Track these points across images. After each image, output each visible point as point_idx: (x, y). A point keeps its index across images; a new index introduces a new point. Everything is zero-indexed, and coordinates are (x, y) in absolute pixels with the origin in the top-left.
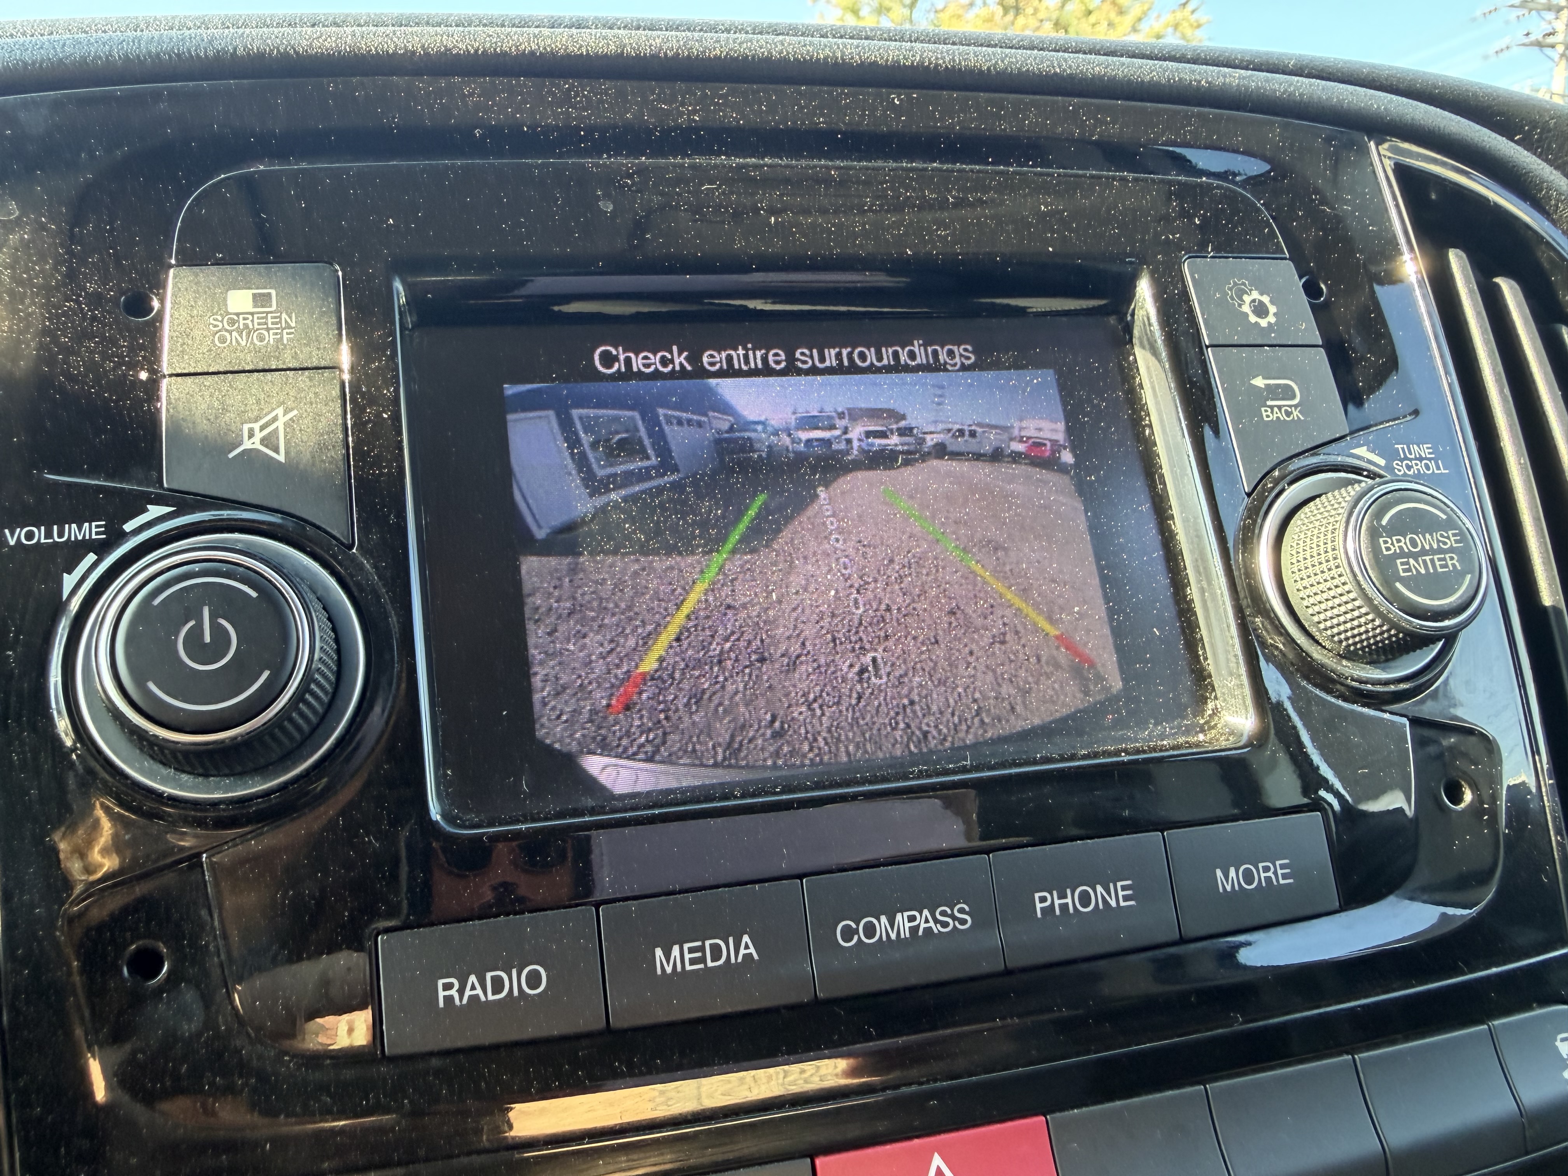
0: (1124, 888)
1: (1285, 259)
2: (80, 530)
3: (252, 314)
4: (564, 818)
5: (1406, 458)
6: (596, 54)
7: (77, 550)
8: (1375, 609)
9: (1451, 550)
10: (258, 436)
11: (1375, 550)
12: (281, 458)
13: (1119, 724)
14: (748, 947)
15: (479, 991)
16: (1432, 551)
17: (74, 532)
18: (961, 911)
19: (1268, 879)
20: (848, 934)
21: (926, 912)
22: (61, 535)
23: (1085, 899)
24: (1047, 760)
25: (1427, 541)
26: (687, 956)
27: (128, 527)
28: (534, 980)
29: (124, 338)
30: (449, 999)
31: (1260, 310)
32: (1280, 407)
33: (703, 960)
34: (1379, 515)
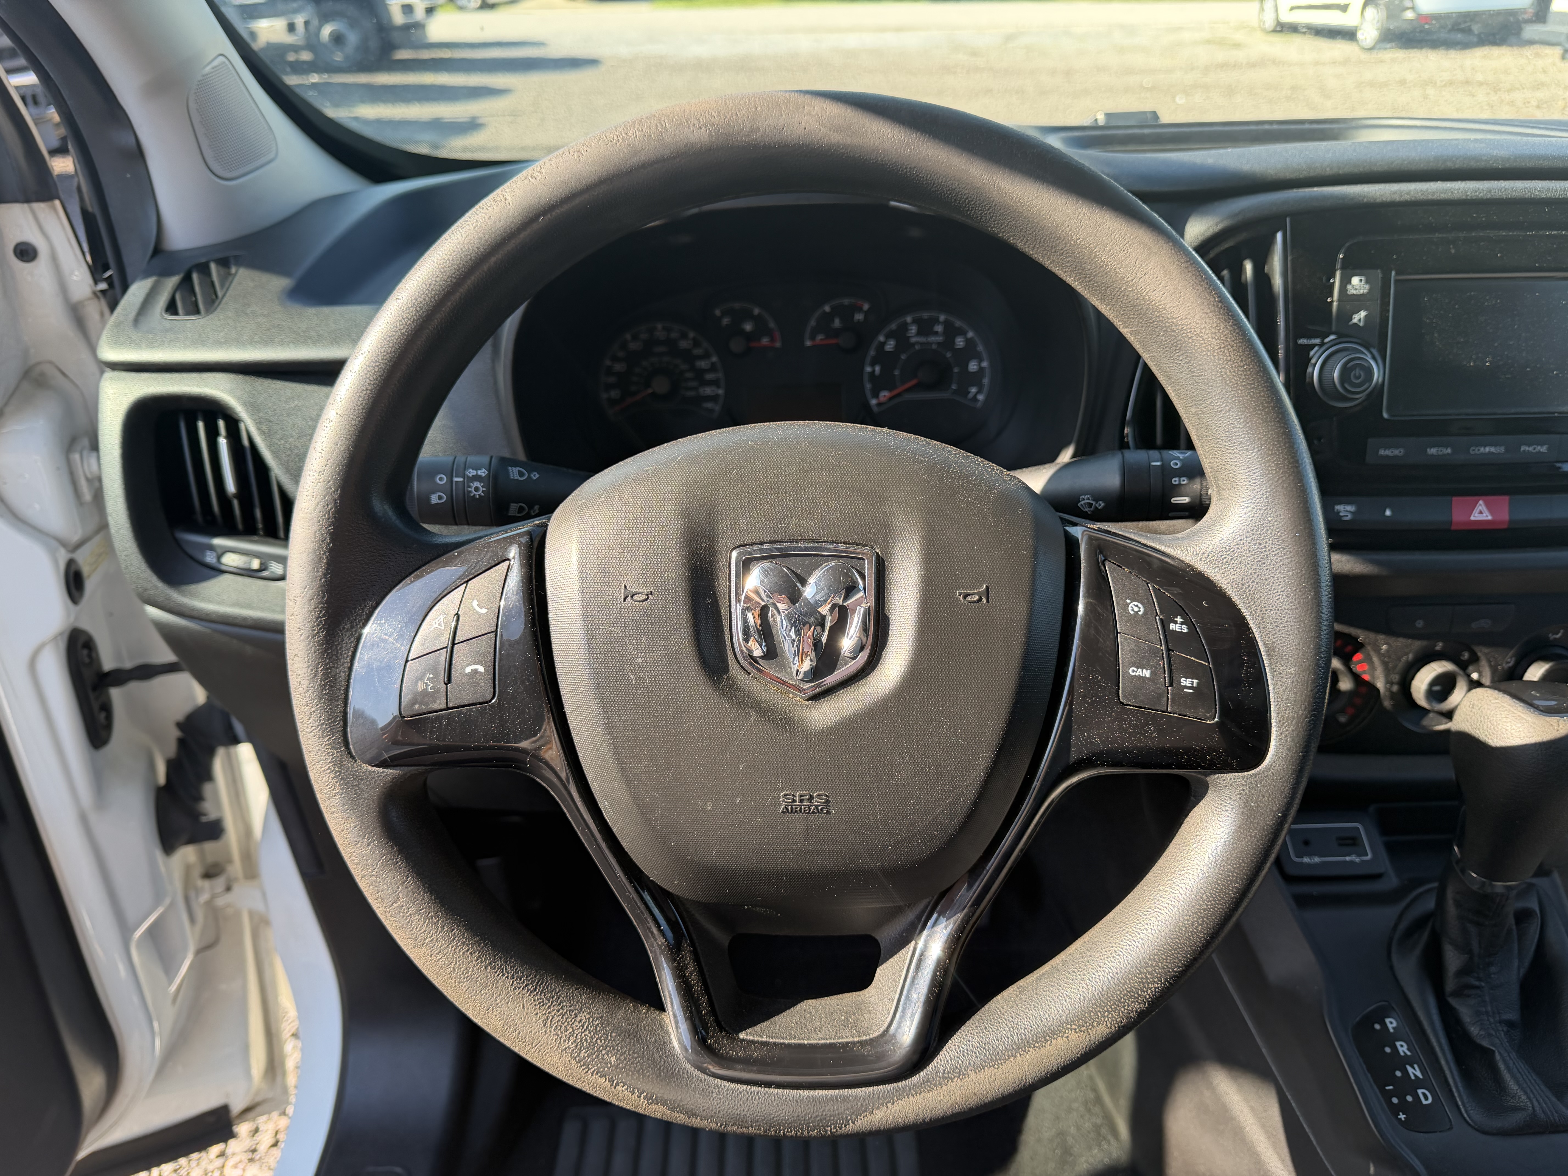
0: (1545, 447)
2: (1314, 341)
3: (1358, 284)
7: (1313, 346)
10: (1357, 319)
12: (1362, 325)
14: (1449, 450)
15: (1388, 453)
18: (1502, 448)
20: (1473, 450)
21: (1493, 447)
22: (1310, 342)
23: (1535, 449)
26: (1435, 451)
27: (1327, 341)
28: (1400, 452)
29: (1325, 289)
30: (1381, 454)
33: (1438, 452)
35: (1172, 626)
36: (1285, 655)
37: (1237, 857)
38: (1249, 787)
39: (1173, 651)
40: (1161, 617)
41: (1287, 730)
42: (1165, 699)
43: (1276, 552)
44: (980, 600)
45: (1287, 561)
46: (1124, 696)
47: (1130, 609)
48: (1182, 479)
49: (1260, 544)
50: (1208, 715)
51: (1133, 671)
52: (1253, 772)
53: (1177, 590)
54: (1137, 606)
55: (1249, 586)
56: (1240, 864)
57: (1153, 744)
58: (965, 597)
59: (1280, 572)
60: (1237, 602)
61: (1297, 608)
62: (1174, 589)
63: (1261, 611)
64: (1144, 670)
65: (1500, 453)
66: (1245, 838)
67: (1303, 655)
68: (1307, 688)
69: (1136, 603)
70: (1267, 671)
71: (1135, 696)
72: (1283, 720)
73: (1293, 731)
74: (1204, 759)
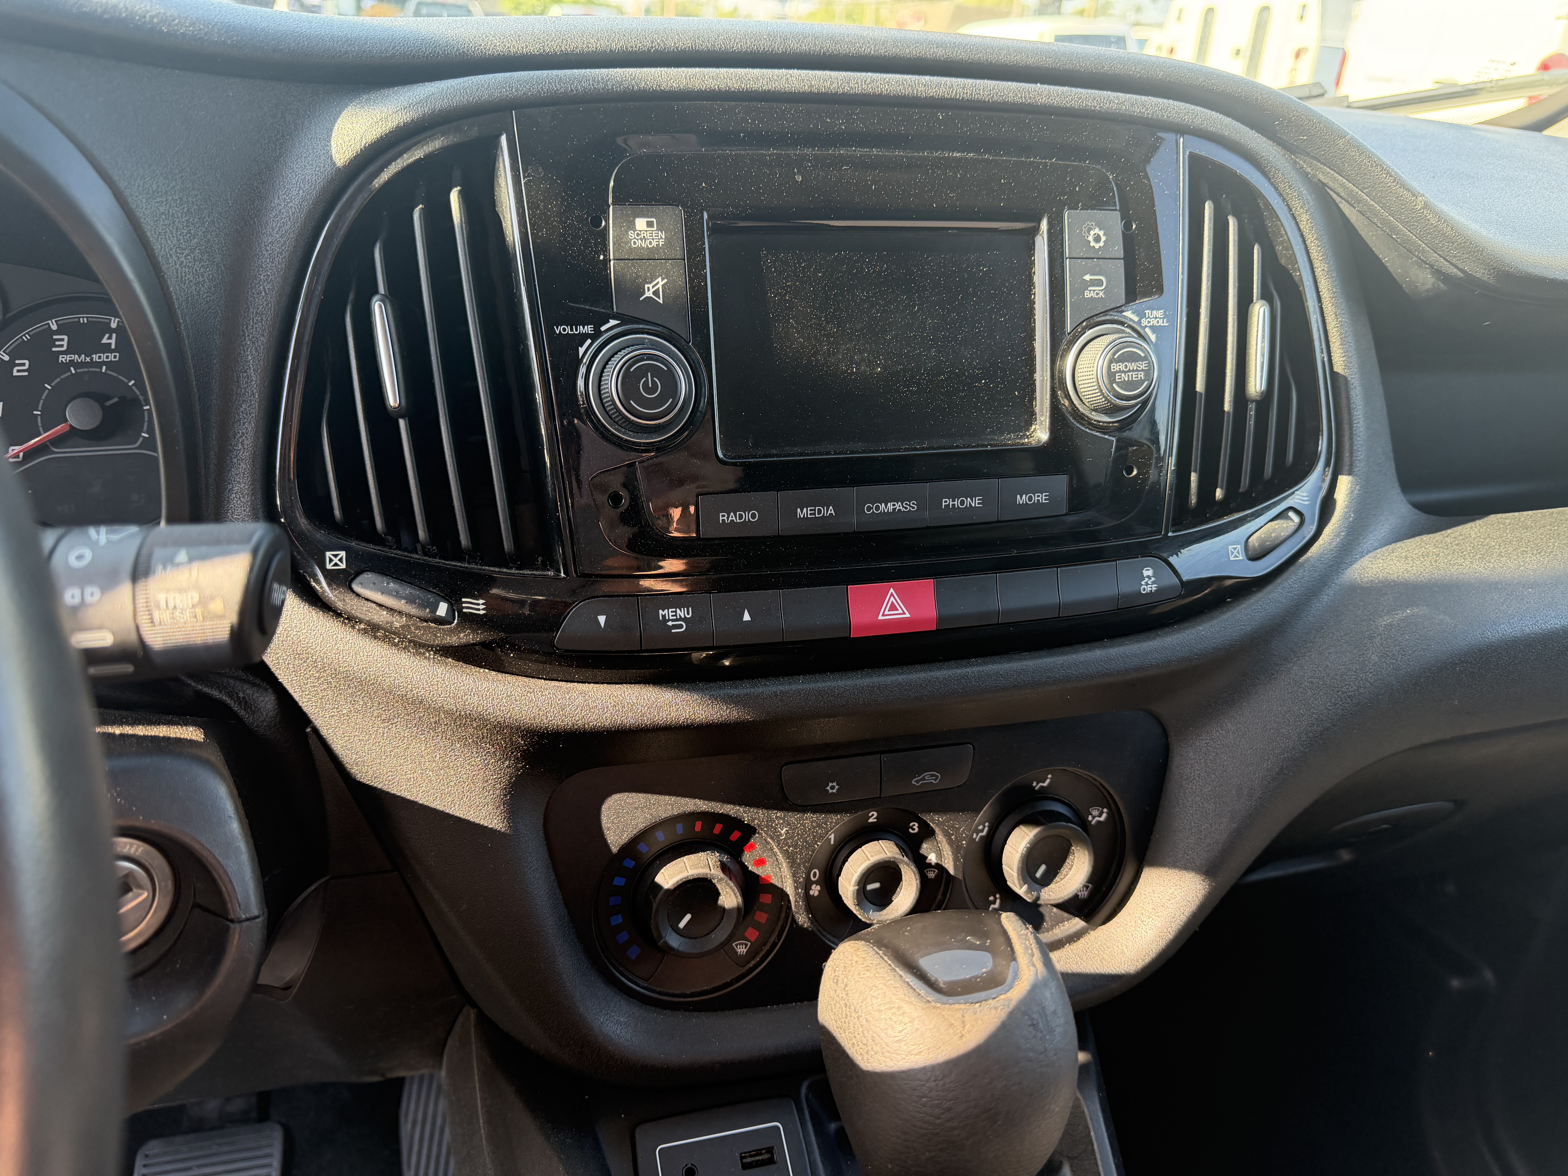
0: (979, 500)
1: (1116, 210)
2: (584, 328)
3: (646, 231)
4: (767, 458)
5: (1149, 317)
6: (799, 92)
7: (583, 337)
8: (1103, 394)
9: (1142, 370)
10: (652, 290)
11: (1109, 368)
12: (661, 301)
13: (993, 433)
14: (831, 510)
15: (734, 518)
16: (1133, 371)
17: (582, 329)
18: (913, 504)
19: (1038, 500)
20: (869, 509)
21: (900, 503)
22: (576, 330)
23: (962, 503)
24: (957, 447)
25: (1132, 366)
26: (809, 512)
27: (603, 328)
28: (753, 516)
29: (592, 238)
30: (723, 520)
31: (1097, 239)
32: (1094, 291)
33: (814, 514)
34: (1114, 354)
48: (88, 590)
65: (910, 512)
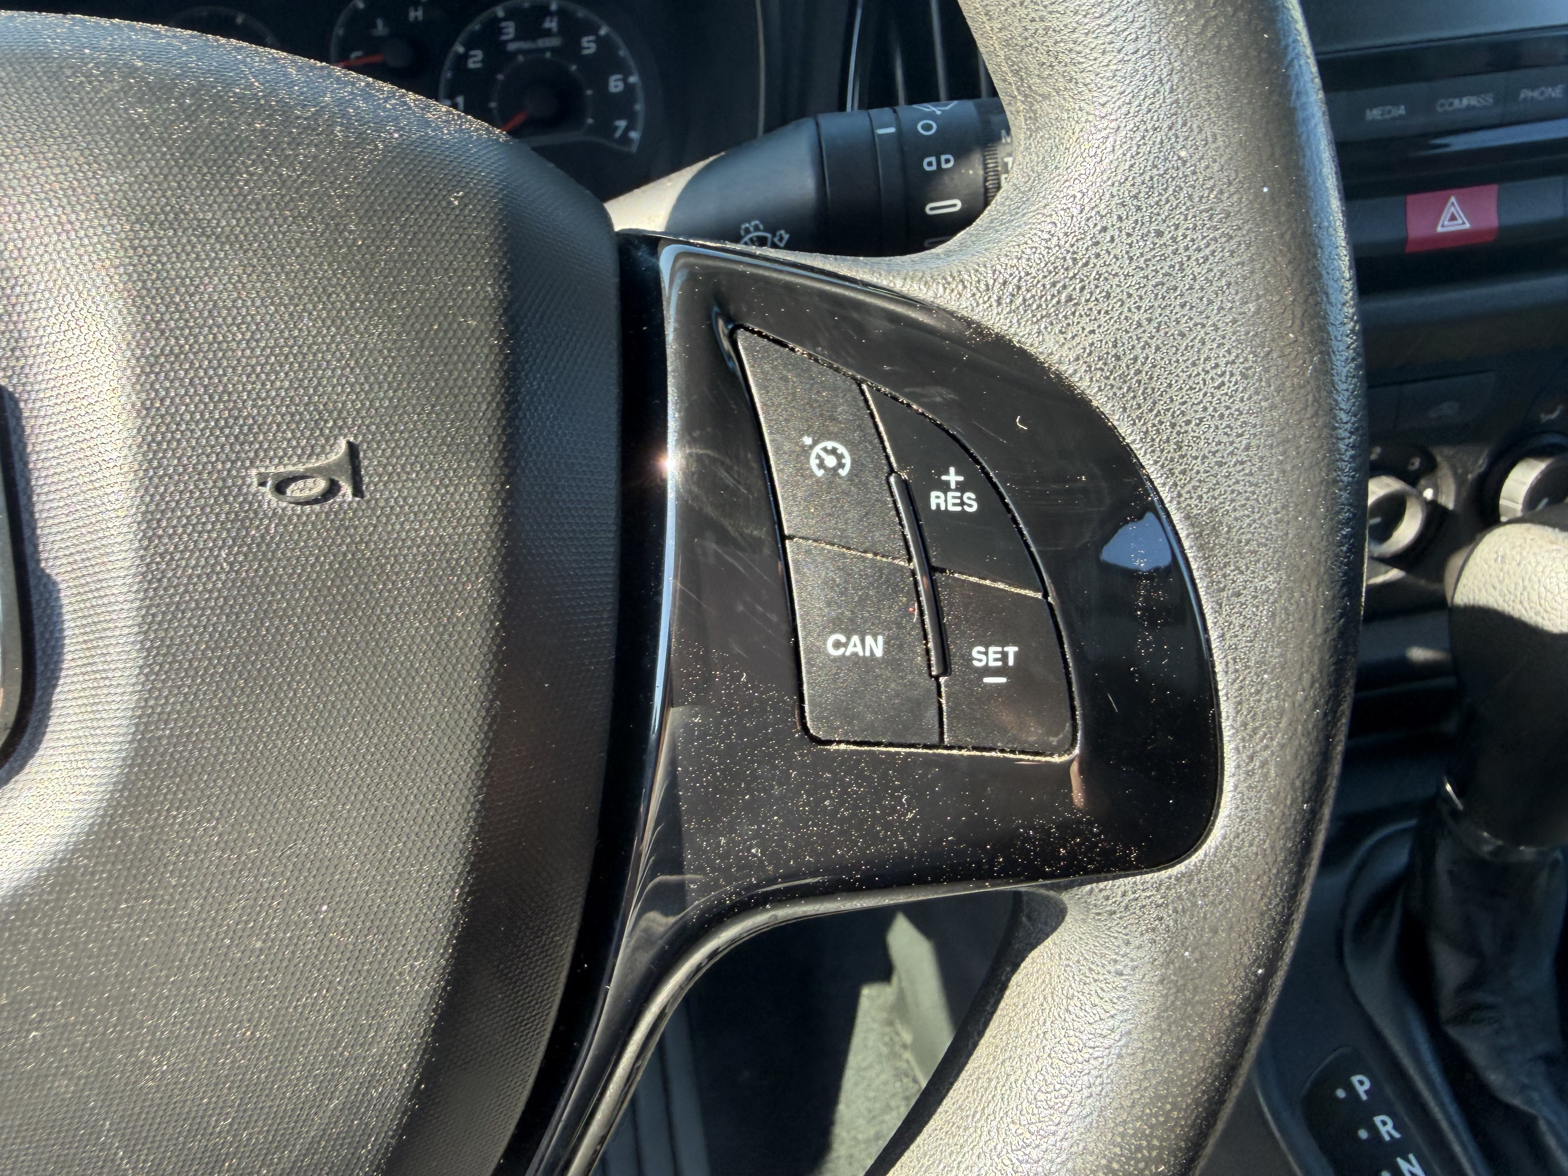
14: (1402, 110)
20: (1442, 105)
21: (1475, 98)
23: (1542, 93)
26: (1378, 113)
33: (1384, 115)
35: (936, 500)
36: (1248, 542)
37: (1158, 1097)
38: (1175, 911)
39: (943, 571)
40: (905, 476)
41: (1266, 747)
42: (933, 712)
43: (1207, 251)
44: (333, 489)
45: (1238, 272)
46: (817, 719)
47: (814, 462)
48: (943, 158)
49: (1159, 234)
50: (1054, 741)
51: (837, 645)
52: (1180, 868)
53: (940, 394)
54: (834, 452)
55: (1135, 359)
56: (1167, 1114)
57: (909, 839)
58: (280, 488)
59: (1221, 308)
60: (1106, 410)
61: (1273, 407)
62: (933, 390)
63: (1173, 425)
64: (869, 639)
65: (1485, 107)
66: (1173, 1045)
67: (1298, 536)
68: (1313, 625)
69: (830, 445)
70: (1202, 592)
71: (847, 716)
72: (1254, 719)
73: (1282, 747)
74: (1051, 857)
